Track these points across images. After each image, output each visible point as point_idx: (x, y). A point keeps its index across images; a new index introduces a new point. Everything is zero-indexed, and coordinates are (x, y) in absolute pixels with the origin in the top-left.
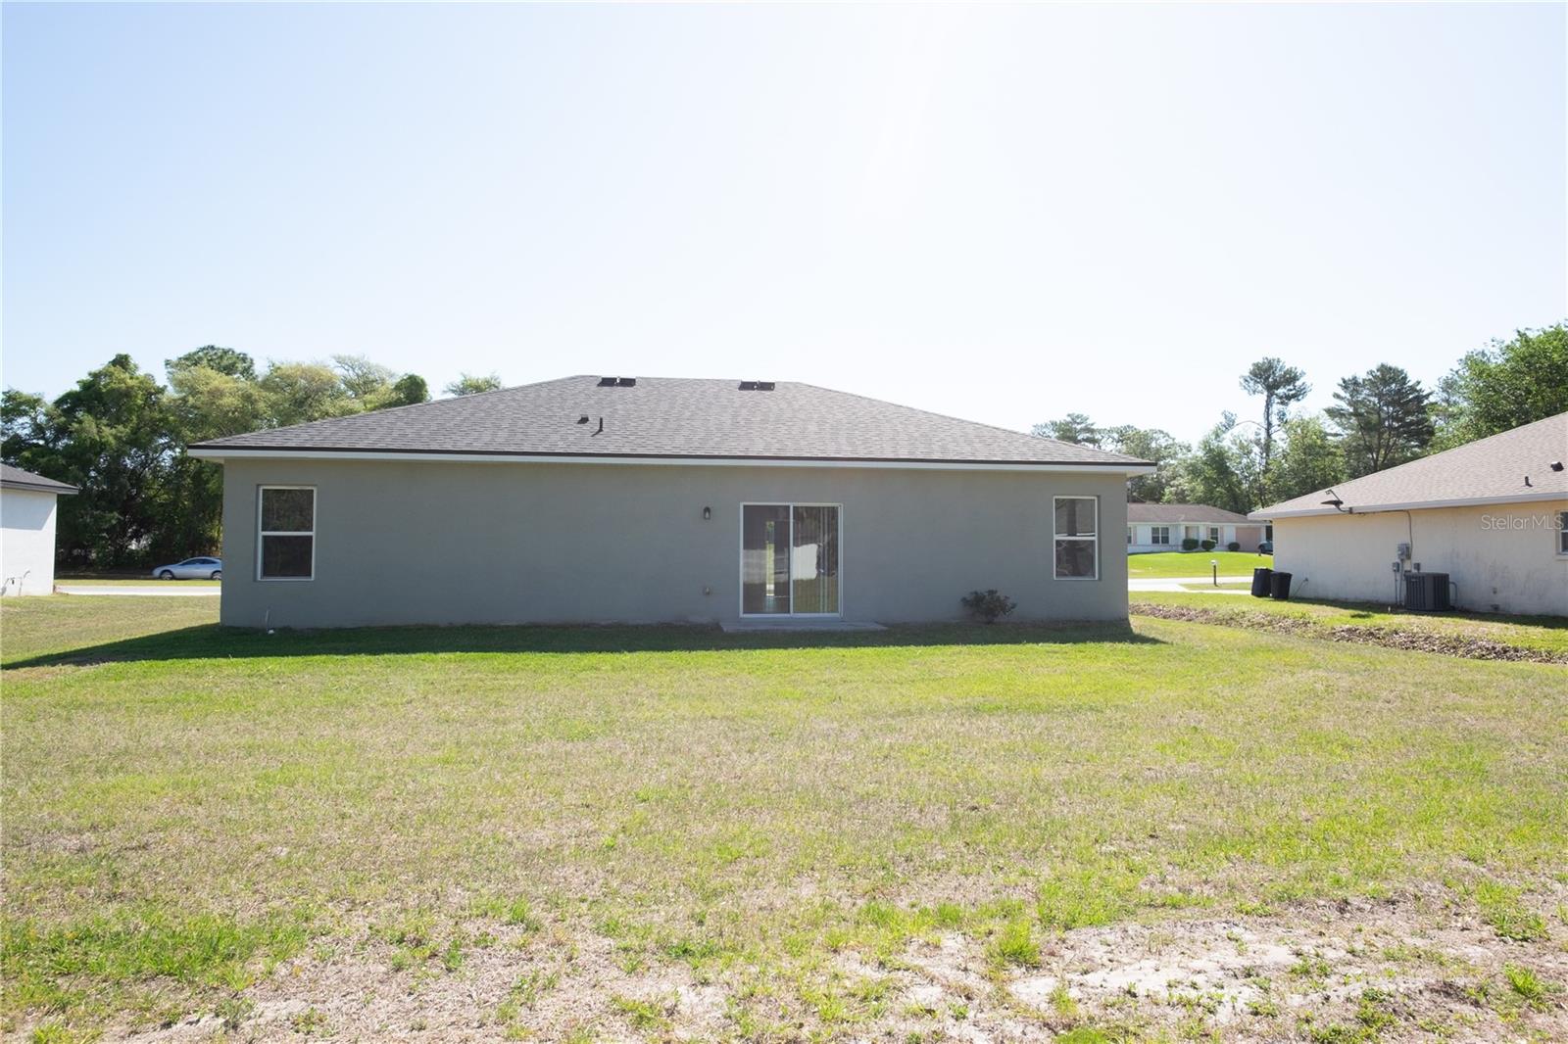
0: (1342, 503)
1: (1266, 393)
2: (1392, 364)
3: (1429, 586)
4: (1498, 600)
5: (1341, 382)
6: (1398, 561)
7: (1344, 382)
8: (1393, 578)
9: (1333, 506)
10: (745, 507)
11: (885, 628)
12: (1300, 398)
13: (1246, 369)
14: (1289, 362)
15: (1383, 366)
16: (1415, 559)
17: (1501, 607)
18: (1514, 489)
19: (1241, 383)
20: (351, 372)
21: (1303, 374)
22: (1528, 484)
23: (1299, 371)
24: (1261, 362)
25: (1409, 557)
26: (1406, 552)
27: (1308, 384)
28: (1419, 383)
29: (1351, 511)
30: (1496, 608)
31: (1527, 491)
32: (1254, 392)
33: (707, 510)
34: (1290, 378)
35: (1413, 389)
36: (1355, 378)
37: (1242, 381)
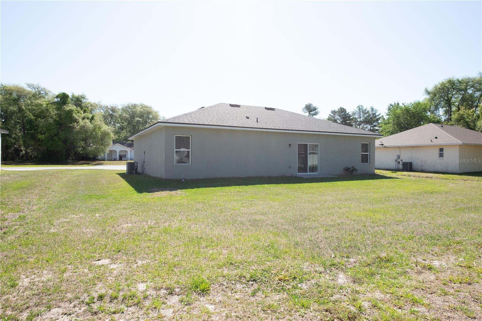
0: (383, 145)
1: (308, 113)
2: (343, 107)
3: (409, 165)
4: (423, 168)
5: (331, 111)
6: (396, 159)
7: (332, 111)
8: (395, 163)
9: (381, 145)
10: (298, 144)
11: (338, 176)
12: (317, 115)
13: (304, 106)
14: (314, 105)
15: (341, 108)
16: (401, 159)
17: (424, 170)
18: (428, 143)
19: (302, 110)
20: (33, 90)
21: (318, 108)
22: (431, 141)
23: (317, 107)
24: (308, 104)
25: (399, 158)
26: (399, 157)
27: (319, 111)
28: (349, 112)
29: (385, 147)
30: (422, 170)
31: (432, 143)
32: (305, 112)
33: (290, 145)
34: (315, 109)
35: (348, 114)
36: (335, 110)
37: (303, 109)
